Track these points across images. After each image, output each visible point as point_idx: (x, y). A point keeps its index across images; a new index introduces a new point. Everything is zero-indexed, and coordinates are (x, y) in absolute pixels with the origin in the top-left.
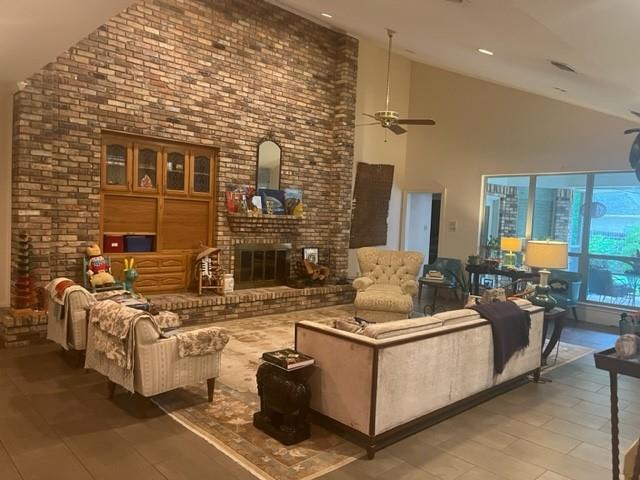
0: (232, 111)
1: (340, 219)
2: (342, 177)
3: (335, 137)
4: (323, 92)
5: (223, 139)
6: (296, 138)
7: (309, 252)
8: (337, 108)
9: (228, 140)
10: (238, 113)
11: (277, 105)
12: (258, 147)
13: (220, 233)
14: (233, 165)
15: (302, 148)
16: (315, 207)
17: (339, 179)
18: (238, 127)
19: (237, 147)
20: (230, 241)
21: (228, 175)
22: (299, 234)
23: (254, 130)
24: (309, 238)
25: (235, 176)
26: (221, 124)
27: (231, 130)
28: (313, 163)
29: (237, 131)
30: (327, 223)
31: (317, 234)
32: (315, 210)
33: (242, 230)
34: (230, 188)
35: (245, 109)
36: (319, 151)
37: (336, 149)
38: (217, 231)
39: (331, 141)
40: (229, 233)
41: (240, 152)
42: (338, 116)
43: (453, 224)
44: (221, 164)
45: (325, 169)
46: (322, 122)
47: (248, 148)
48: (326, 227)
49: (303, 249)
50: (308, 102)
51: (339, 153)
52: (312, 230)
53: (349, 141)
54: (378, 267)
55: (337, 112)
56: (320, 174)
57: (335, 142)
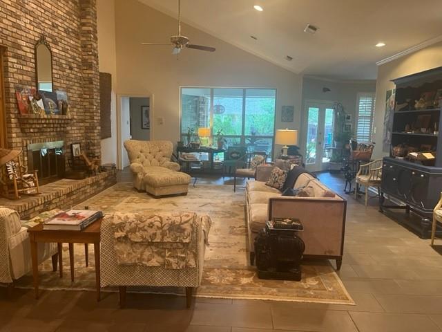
0: (14, 10)
1: (95, 118)
2: (94, 83)
3: (84, 46)
4: (73, 5)
5: (9, 39)
6: (60, 44)
7: (75, 147)
8: (83, 21)
9: (13, 40)
10: (19, 13)
11: (45, 11)
12: (35, 49)
13: (14, 135)
14: (18, 66)
15: (63, 54)
16: (75, 108)
17: (92, 83)
18: (19, 27)
19: (19, 47)
20: (22, 142)
21: (16, 76)
22: (67, 132)
23: (31, 32)
24: (74, 135)
25: (21, 77)
26: (7, 22)
27: (15, 30)
28: (71, 68)
29: (19, 32)
30: (83, 121)
31: (78, 131)
32: (75, 110)
33: (32, 130)
34: (19, 89)
35: (23, 10)
36: (74, 58)
37: (87, 57)
38: (12, 133)
39: (80, 49)
40: (21, 134)
41: (23, 53)
42: (84, 28)
43: (161, 120)
44: (10, 64)
45: (79, 74)
46: (74, 32)
47: (28, 50)
48: (82, 124)
49: (71, 145)
50: (65, 11)
51: (89, 61)
52: (75, 128)
53: (96, 52)
54: (142, 154)
55: (83, 25)
56: (76, 78)
57: (83, 51)
